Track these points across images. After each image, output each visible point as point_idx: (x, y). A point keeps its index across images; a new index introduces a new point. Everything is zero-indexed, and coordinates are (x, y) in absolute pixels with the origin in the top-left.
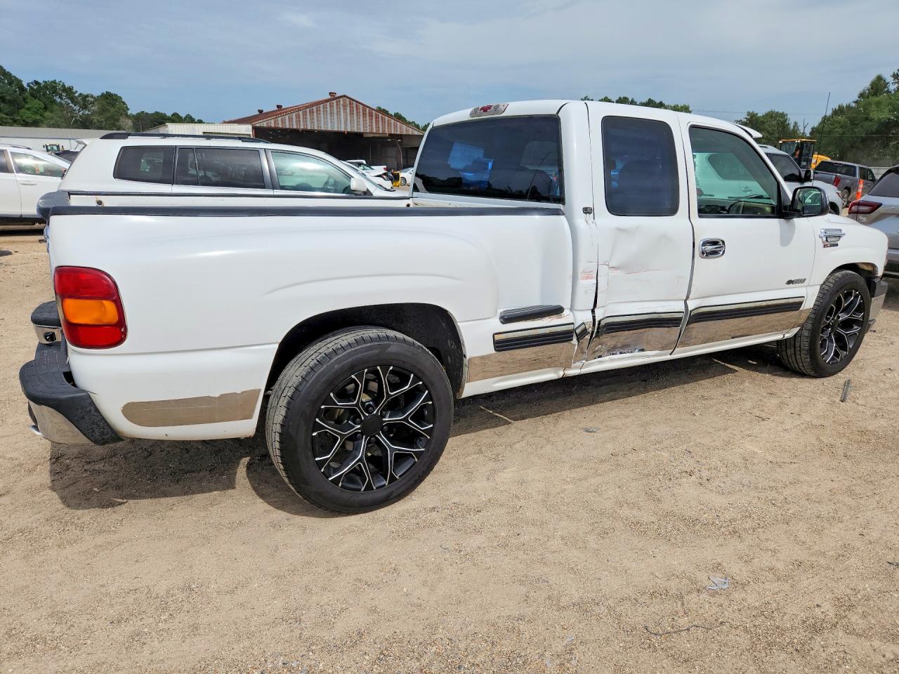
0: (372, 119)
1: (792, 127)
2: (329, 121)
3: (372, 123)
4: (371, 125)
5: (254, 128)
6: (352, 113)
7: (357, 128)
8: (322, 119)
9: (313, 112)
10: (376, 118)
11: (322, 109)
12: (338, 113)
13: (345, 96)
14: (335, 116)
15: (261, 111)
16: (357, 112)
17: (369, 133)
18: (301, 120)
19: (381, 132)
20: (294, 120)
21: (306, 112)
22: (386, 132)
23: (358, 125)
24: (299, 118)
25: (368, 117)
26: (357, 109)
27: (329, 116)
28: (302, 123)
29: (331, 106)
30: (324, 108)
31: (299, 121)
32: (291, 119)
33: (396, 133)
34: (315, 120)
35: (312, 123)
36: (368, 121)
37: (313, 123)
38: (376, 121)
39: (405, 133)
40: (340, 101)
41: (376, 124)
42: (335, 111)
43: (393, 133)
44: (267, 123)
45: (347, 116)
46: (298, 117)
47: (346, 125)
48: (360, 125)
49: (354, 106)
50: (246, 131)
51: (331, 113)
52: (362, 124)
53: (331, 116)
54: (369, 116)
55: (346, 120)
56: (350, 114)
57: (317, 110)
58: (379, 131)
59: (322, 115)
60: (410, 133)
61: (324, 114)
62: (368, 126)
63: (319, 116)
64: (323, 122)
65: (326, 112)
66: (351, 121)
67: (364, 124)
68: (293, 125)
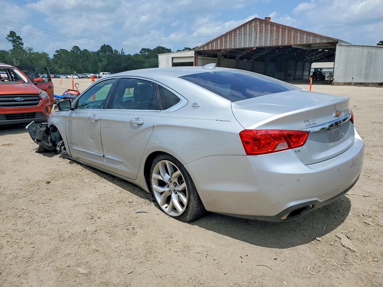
0: (279, 34)
2: (243, 38)
3: (278, 37)
6: (261, 32)
7: (266, 43)
9: (231, 36)
10: (282, 32)
11: (238, 32)
12: (250, 34)
13: (256, 19)
14: (248, 35)
16: (265, 30)
18: (224, 42)
19: (286, 44)
21: (227, 36)
22: (292, 43)
25: (275, 33)
27: (243, 36)
28: (223, 45)
29: (244, 29)
31: (222, 44)
32: (217, 44)
33: (301, 43)
34: (233, 42)
35: (230, 44)
36: (275, 36)
38: (282, 35)
41: (282, 37)
42: (248, 33)
43: (298, 43)
45: (257, 34)
46: (221, 41)
47: (255, 42)
49: (264, 25)
50: (191, 55)
51: (244, 34)
52: (269, 39)
54: (276, 31)
55: (256, 37)
58: (284, 43)
59: (238, 37)
61: (239, 36)
62: (274, 41)
63: (235, 37)
64: (238, 42)
65: (241, 33)
66: (260, 37)
67: (271, 39)
68: (218, 47)
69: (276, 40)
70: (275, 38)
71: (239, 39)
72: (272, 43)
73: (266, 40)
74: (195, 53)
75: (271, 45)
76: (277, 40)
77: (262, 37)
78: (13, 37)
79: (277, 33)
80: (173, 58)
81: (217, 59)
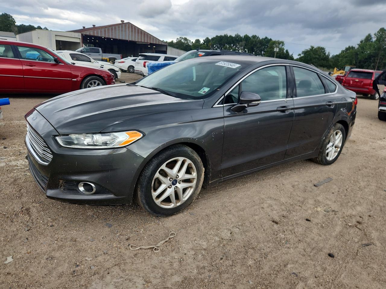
0: (142, 35)
1: (327, 54)
2: (121, 34)
3: (142, 37)
4: (141, 38)
5: (82, 35)
6: (132, 31)
7: (135, 39)
8: (117, 33)
9: (113, 29)
11: (117, 28)
12: (125, 31)
13: (129, 23)
14: (124, 32)
15: (84, 27)
16: (135, 31)
17: (140, 42)
18: (107, 32)
19: (146, 42)
20: (103, 32)
21: (109, 29)
22: (149, 42)
23: (135, 37)
25: (140, 34)
26: (135, 29)
27: (121, 31)
29: (122, 27)
30: (118, 27)
31: (106, 33)
32: (101, 32)
33: (153, 43)
34: (114, 33)
37: (113, 35)
38: (144, 36)
39: (157, 43)
40: (126, 25)
43: (152, 43)
44: (89, 33)
45: (129, 32)
46: (105, 31)
47: (129, 37)
48: (136, 37)
49: (133, 28)
50: (78, 36)
51: (122, 31)
52: (137, 37)
54: (141, 33)
55: (129, 34)
57: (115, 29)
58: (145, 41)
59: (117, 31)
60: (160, 44)
61: (118, 31)
62: (140, 39)
63: (115, 31)
64: (117, 34)
65: (119, 30)
66: (131, 35)
67: (138, 37)
68: (102, 35)
70: (140, 37)
72: (138, 39)
77: (133, 35)
80: (56, 36)
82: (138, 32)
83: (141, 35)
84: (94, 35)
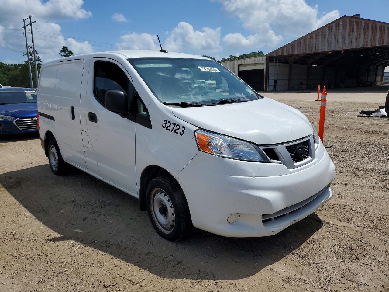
0: (375, 32)
2: (327, 40)
3: (375, 36)
6: (351, 31)
8: (320, 43)
10: (381, 30)
13: (345, 16)
14: (333, 37)
16: (357, 29)
20: (296, 48)
24: (300, 45)
25: (370, 32)
27: (327, 38)
31: (300, 47)
34: (314, 45)
37: (312, 47)
42: (333, 34)
45: (345, 35)
47: (343, 43)
50: (262, 61)
51: (329, 36)
53: (329, 38)
54: (372, 30)
55: (344, 39)
56: (350, 32)
59: (320, 40)
61: (322, 38)
63: (317, 40)
65: (325, 35)
66: (349, 38)
67: (364, 39)
68: (294, 51)
69: (371, 40)
70: (369, 39)
71: (322, 41)
72: (365, 43)
73: (358, 40)
74: (266, 59)
75: (365, 46)
76: (374, 39)
77: (352, 38)
78: (65, 52)
79: (374, 31)
80: (239, 66)
81: (288, 65)
82: (366, 29)
83: (372, 33)
84: (283, 54)
